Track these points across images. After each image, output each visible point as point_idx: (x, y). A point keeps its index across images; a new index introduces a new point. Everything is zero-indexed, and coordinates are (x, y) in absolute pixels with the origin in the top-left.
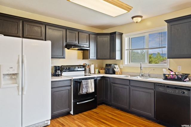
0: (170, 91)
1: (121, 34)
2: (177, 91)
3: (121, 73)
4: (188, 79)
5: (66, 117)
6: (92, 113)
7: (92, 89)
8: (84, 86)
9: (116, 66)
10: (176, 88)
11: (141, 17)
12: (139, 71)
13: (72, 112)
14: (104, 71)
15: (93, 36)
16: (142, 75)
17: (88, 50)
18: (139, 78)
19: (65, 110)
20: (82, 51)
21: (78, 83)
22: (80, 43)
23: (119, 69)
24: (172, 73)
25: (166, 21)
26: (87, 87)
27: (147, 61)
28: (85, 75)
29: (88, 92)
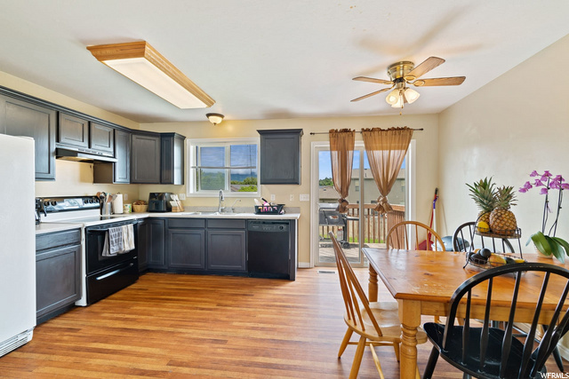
0: (266, 228)
1: (182, 138)
2: (275, 226)
3: (184, 209)
4: (283, 211)
5: (68, 315)
6: (133, 292)
7: (129, 245)
8: (114, 239)
9: (175, 197)
10: (274, 223)
11: (222, 116)
12: (216, 203)
13: (83, 302)
14: (144, 207)
15: (122, 134)
16: (222, 211)
17: (111, 162)
18: (218, 215)
19: (64, 301)
20: (92, 165)
21: (97, 236)
22: (93, 146)
23: (179, 202)
24: (267, 204)
25: (259, 131)
26: (119, 241)
27: (227, 187)
28: (101, 219)
29: (121, 252)
